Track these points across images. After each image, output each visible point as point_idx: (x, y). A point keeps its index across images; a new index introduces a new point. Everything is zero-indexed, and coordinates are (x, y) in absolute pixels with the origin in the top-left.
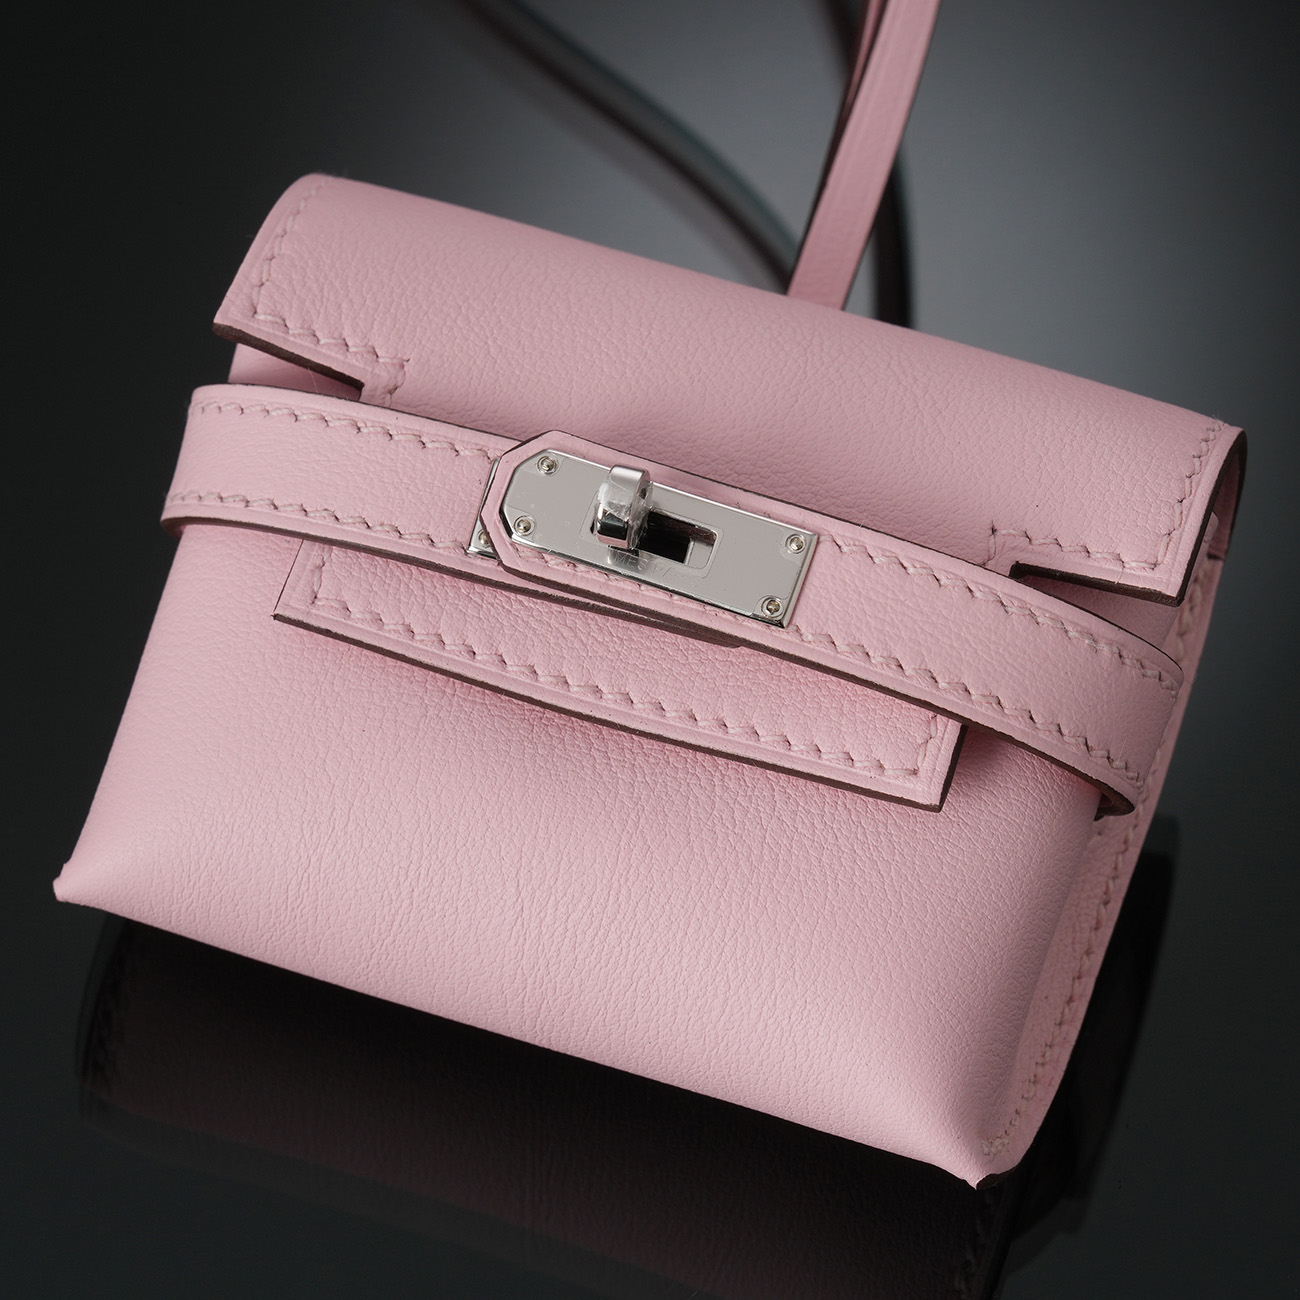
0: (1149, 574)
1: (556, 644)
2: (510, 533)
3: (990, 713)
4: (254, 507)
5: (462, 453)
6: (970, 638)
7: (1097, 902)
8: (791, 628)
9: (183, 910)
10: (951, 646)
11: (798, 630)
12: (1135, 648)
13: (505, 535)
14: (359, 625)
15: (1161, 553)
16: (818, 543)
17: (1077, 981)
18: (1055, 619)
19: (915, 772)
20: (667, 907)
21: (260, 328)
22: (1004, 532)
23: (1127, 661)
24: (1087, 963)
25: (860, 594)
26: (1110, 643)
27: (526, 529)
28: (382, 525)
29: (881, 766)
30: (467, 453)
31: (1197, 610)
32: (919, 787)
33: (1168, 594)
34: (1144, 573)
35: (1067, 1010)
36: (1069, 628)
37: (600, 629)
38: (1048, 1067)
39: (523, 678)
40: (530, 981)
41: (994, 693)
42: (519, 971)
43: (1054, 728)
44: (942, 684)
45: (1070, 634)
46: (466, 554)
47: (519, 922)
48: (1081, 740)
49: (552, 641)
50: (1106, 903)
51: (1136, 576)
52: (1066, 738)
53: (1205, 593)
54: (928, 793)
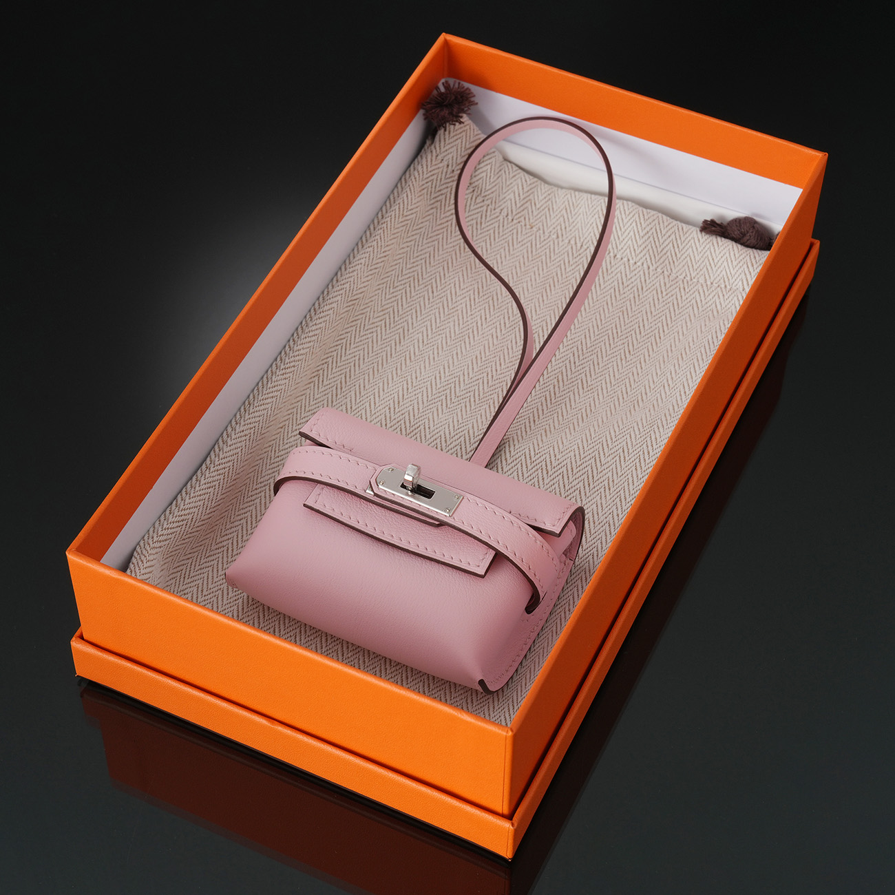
2: (377, 485)
3: (503, 549)
5: (368, 467)
11: (454, 517)
14: (328, 510)
15: (556, 522)
16: (463, 498)
19: (478, 565)
21: (313, 434)
25: (472, 512)
27: (382, 484)
28: (334, 478)
29: (470, 564)
32: (479, 570)
33: (556, 533)
34: (551, 527)
43: (521, 559)
46: (365, 492)
51: (548, 527)
54: (481, 571)
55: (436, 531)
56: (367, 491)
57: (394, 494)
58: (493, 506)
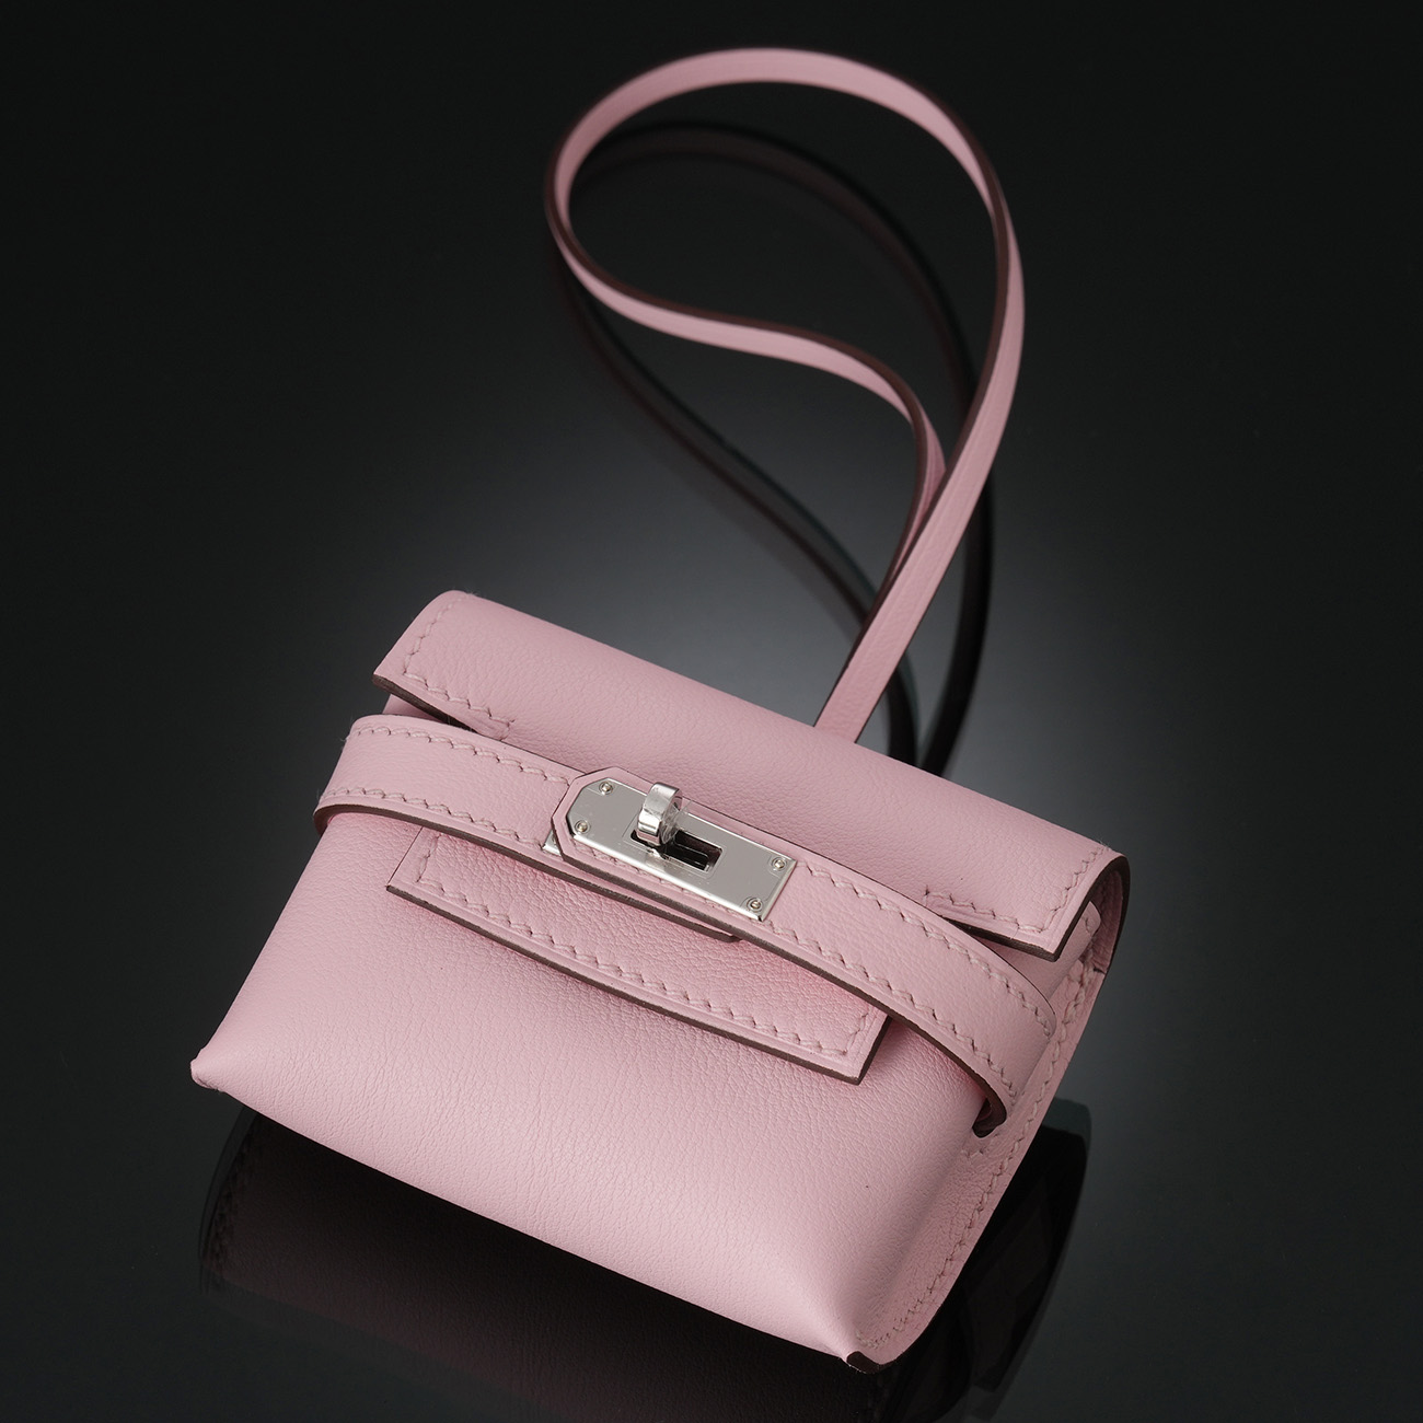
0: (1037, 935)
1: (594, 934)
2: (572, 833)
3: (904, 1005)
4: (390, 798)
5: (549, 779)
6: (897, 949)
7: (973, 1206)
8: (767, 922)
9: (285, 1091)
10: (882, 953)
11: (771, 925)
12: (1018, 981)
13: (568, 834)
14: (449, 901)
15: (1048, 921)
16: (795, 866)
17: (949, 1262)
18: (962, 946)
19: (844, 1053)
20: (647, 1121)
21: (408, 683)
22: (935, 894)
23: (1012, 991)
24: (958, 1251)
25: (821, 906)
26: (1001, 974)
27: (584, 830)
28: (482, 820)
29: (820, 1047)
30: (554, 779)
31: (1080, 1007)
32: (846, 1064)
33: (1048, 950)
34: (1033, 934)
35: (938, 1281)
36: (971, 956)
37: (627, 927)
38: (917, 1316)
39: (565, 955)
40: (538, 1170)
41: (909, 991)
42: (530, 1162)
43: (950, 1027)
44: (872, 978)
45: (972, 961)
46: (542, 849)
47: (536, 1122)
48: (969, 1041)
49: (590, 930)
50: (980, 1210)
51: (1026, 935)
52: (958, 1036)
53: (1088, 996)
54: (852, 1068)
55: (732, 954)
56: (547, 847)
57: (615, 859)
58: (875, 887)
